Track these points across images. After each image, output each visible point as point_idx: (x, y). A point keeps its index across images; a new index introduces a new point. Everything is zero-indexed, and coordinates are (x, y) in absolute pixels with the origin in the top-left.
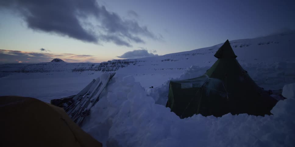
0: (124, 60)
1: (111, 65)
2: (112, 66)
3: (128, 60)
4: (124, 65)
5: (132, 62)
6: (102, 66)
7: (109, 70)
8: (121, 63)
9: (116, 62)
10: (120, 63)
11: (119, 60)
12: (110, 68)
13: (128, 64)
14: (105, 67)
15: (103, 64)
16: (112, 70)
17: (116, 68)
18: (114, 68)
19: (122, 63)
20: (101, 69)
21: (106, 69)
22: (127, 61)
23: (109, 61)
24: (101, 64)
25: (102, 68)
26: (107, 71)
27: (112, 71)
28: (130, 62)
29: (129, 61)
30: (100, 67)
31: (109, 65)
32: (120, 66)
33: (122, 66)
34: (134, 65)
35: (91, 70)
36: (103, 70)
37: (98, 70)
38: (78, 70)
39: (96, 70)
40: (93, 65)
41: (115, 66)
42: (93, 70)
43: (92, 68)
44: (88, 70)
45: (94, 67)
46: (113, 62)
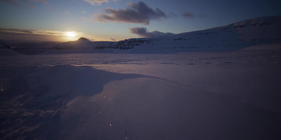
0: (139, 39)
1: (128, 43)
2: (128, 45)
3: (143, 38)
4: (139, 44)
5: (147, 41)
6: (119, 44)
8: (136, 41)
9: (132, 41)
10: (136, 42)
11: (134, 39)
12: (126, 46)
14: (122, 45)
15: (121, 43)
16: (128, 48)
17: (132, 46)
18: (130, 46)
19: (137, 42)
22: (142, 40)
23: (126, 40)
24: (119, 42)
25: (120, 46)
26: (123, 48)
28: (145, 41)
29: (143, 40)
30: (117, 45)
31: (125, 44)
32: (135, 45)
33: (137, 45)
34: (148, 43)
35: (111, 48)
36: (121, 48)
37: (116, 48)
38: (100, 48)
39: (115, 48)
40: (112, 43)
41: (131, 44)
42: (112, 48)
43: (111, 46)
44: (108, 48)
45: (113, 45)
46: (129, 40)
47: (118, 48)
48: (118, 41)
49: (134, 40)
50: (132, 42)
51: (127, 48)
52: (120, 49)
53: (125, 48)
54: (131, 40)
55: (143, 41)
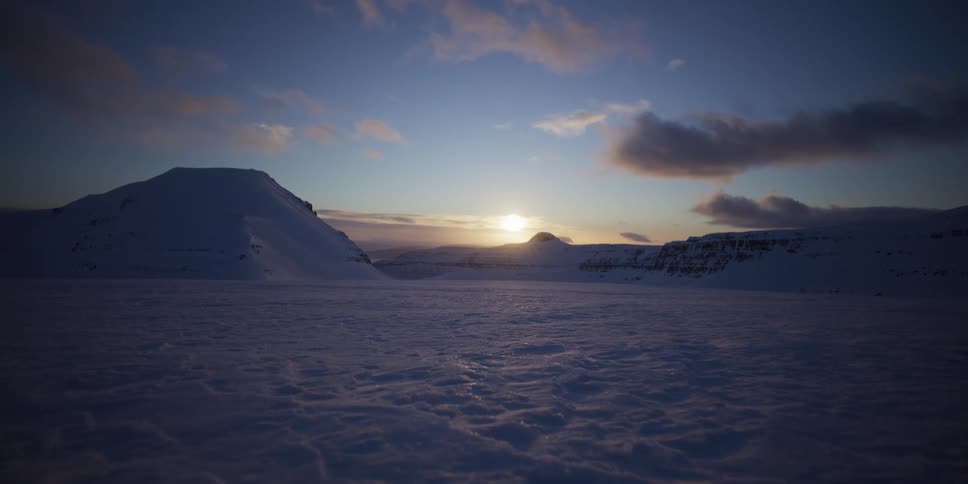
0: (748, 235)
1: (700, 251)
2: (701, 257)
3: (765, 233)
4: (749, 252)
5: (784, 242)
6: (667, 255)
7: (691, 269)
8: (737, 244)
9: (717, 243)
10: (733, 247)
11: (728, 236)
12: (695, 261)
13: (763, 249)
14: (678, 259)
15: (672, 249)
16: (703, 269)
17: (718, 263)
18: (710, 264)
19: (740, 245)
20: (663, 264)
21: (682, 266)
22: (761, 239)
23: (692, 240)
24: (666, 248)
25: (669, 260)
26: (684, 270)
27: (700, 273)
28: (774, 242)
29: (768, 238)
30: (660, 257)
31: (691, 253)
33: (741, 257)
34: (789, 251)
35: (635, 267)
36: (672, 269)
37: (655, 268)
38: (597, 267)
39: (649, 268)
40: (640, 251)
41: (714, 255)
42: (639, 267)
43: (635, 259)
44: (625, 266)
45: (642, 257)
46: (706, 240)
47: (661, 268)
48: (663, 244)
49: (729, 239)
50: (720, 246)
51: (699, 270)
52: (668, 271)
53: (688, 270)
54: (713, 240)
55: (764, 242)
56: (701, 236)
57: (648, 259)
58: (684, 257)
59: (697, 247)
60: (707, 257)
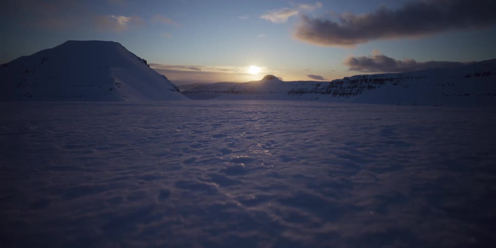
0: (374, 76)
1: (349, 84)
2: (350, 87)
3: (383, 75)
4: (374, 85)
5: (391, 80)
6: (332, 87)
7: (344, 93)
8: (368, 80)
9: (359, 80)
10: (366, 82)
11: (364, 76)
12: (347, 89)
13: (381, 83)
14: (338, 89)
15: (335, 84)
16: (350, 94)
17: (358, 91)
18: (354, 91)
19: (370, 81)
20: (330, 91)
21: (340, 92)
22: (381, 78)
23: (346, 79)
24: (333, 82)
25: (333, 89)
26: (340, 94)
27: (349, 95)
28: (387, 79)
29: (384, 78)
30: (329, 87)
31: (344, 85)
32: (365, 87)
33: (370, 87)
34: (394, 84)
35: (316, 93)
36: (335, 94)
37: (326, 93)
38: (297, 93)
39: (323, 93)
40: (319, 84)
41: (356, 86)
42: (318, 93)
43: (316, 89)
44: (311, 92)
45: (320, 87)
46: (352, 79)
47: (329, 93)
48: (331, 81)
49: (364, 78)
50: (360, 82)
51: (348, 94)
52: (333, 94)
53: (343, 94)
54: (356, 79)
55: (382, 80)
56: (350, 76)
57: (322, 89)
58: (341, 88)
59: (348, 82)
60: (353, 87)
